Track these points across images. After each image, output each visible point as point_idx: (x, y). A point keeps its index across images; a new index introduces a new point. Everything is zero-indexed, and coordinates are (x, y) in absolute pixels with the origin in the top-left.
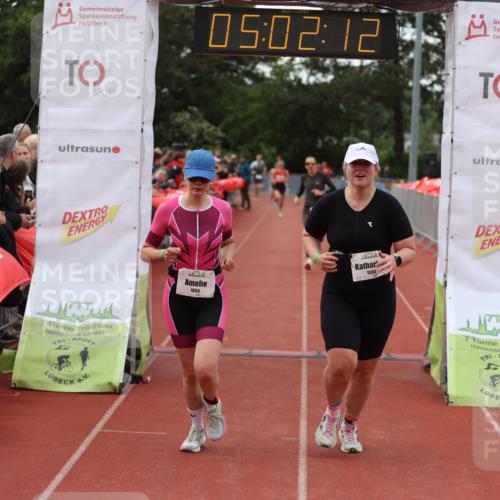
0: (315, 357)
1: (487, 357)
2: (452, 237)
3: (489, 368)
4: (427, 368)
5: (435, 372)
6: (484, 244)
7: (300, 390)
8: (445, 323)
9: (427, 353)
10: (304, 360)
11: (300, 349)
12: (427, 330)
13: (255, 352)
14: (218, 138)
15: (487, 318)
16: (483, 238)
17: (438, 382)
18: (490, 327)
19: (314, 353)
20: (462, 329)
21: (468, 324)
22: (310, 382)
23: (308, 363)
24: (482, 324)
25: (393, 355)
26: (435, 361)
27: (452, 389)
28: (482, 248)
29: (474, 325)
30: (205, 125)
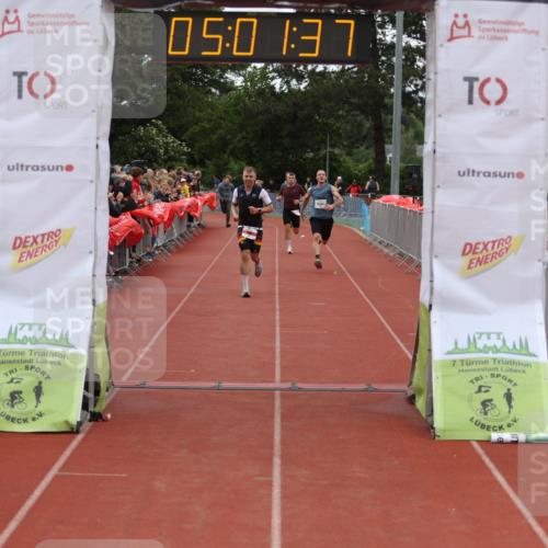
0: (290, 389)
1: (477, 379)
2: (436, 257)
3: (479, 391)
4: (412, 400)
5: (420, 403)
6: (471, 262)
7: (273, 426)
8: (430, 350)
9: (411, 383)
10: (277, 392)
11: (273, 381)
12: (411, 357)
13: (224, 385)
14: (184, 154)
15: (477, 336)
16: (470, 256)
17: (424, 415)
18: (480, 344)
19: (289, 385)
20: (449, 353)
21: (456, 343)
22: (283, 417)
23: (282, 396)
24: (472, 342)
25: (375, 386)
26: (420, 391)
27: (439, 422)
28: (469, 268)
29: (463, 344)
30: (170, 139)
